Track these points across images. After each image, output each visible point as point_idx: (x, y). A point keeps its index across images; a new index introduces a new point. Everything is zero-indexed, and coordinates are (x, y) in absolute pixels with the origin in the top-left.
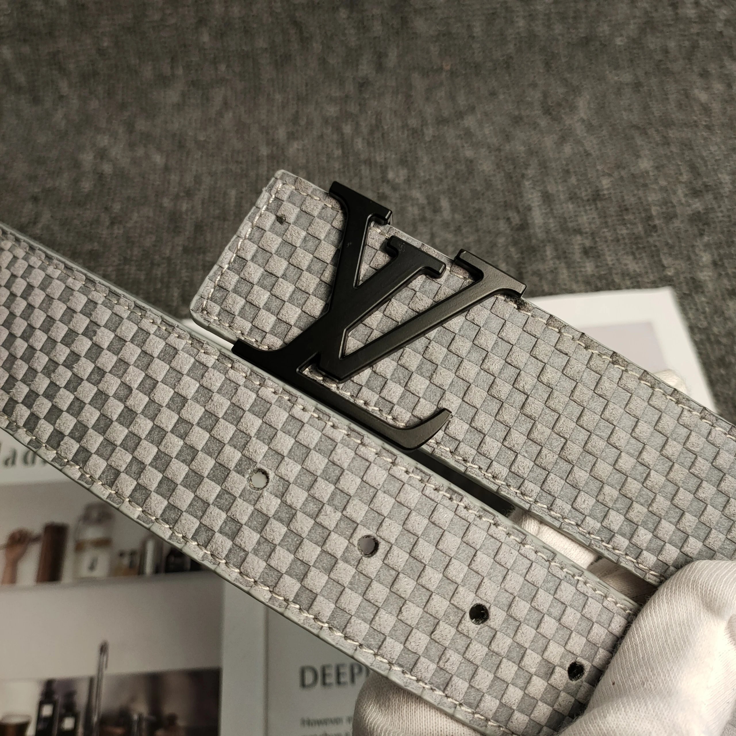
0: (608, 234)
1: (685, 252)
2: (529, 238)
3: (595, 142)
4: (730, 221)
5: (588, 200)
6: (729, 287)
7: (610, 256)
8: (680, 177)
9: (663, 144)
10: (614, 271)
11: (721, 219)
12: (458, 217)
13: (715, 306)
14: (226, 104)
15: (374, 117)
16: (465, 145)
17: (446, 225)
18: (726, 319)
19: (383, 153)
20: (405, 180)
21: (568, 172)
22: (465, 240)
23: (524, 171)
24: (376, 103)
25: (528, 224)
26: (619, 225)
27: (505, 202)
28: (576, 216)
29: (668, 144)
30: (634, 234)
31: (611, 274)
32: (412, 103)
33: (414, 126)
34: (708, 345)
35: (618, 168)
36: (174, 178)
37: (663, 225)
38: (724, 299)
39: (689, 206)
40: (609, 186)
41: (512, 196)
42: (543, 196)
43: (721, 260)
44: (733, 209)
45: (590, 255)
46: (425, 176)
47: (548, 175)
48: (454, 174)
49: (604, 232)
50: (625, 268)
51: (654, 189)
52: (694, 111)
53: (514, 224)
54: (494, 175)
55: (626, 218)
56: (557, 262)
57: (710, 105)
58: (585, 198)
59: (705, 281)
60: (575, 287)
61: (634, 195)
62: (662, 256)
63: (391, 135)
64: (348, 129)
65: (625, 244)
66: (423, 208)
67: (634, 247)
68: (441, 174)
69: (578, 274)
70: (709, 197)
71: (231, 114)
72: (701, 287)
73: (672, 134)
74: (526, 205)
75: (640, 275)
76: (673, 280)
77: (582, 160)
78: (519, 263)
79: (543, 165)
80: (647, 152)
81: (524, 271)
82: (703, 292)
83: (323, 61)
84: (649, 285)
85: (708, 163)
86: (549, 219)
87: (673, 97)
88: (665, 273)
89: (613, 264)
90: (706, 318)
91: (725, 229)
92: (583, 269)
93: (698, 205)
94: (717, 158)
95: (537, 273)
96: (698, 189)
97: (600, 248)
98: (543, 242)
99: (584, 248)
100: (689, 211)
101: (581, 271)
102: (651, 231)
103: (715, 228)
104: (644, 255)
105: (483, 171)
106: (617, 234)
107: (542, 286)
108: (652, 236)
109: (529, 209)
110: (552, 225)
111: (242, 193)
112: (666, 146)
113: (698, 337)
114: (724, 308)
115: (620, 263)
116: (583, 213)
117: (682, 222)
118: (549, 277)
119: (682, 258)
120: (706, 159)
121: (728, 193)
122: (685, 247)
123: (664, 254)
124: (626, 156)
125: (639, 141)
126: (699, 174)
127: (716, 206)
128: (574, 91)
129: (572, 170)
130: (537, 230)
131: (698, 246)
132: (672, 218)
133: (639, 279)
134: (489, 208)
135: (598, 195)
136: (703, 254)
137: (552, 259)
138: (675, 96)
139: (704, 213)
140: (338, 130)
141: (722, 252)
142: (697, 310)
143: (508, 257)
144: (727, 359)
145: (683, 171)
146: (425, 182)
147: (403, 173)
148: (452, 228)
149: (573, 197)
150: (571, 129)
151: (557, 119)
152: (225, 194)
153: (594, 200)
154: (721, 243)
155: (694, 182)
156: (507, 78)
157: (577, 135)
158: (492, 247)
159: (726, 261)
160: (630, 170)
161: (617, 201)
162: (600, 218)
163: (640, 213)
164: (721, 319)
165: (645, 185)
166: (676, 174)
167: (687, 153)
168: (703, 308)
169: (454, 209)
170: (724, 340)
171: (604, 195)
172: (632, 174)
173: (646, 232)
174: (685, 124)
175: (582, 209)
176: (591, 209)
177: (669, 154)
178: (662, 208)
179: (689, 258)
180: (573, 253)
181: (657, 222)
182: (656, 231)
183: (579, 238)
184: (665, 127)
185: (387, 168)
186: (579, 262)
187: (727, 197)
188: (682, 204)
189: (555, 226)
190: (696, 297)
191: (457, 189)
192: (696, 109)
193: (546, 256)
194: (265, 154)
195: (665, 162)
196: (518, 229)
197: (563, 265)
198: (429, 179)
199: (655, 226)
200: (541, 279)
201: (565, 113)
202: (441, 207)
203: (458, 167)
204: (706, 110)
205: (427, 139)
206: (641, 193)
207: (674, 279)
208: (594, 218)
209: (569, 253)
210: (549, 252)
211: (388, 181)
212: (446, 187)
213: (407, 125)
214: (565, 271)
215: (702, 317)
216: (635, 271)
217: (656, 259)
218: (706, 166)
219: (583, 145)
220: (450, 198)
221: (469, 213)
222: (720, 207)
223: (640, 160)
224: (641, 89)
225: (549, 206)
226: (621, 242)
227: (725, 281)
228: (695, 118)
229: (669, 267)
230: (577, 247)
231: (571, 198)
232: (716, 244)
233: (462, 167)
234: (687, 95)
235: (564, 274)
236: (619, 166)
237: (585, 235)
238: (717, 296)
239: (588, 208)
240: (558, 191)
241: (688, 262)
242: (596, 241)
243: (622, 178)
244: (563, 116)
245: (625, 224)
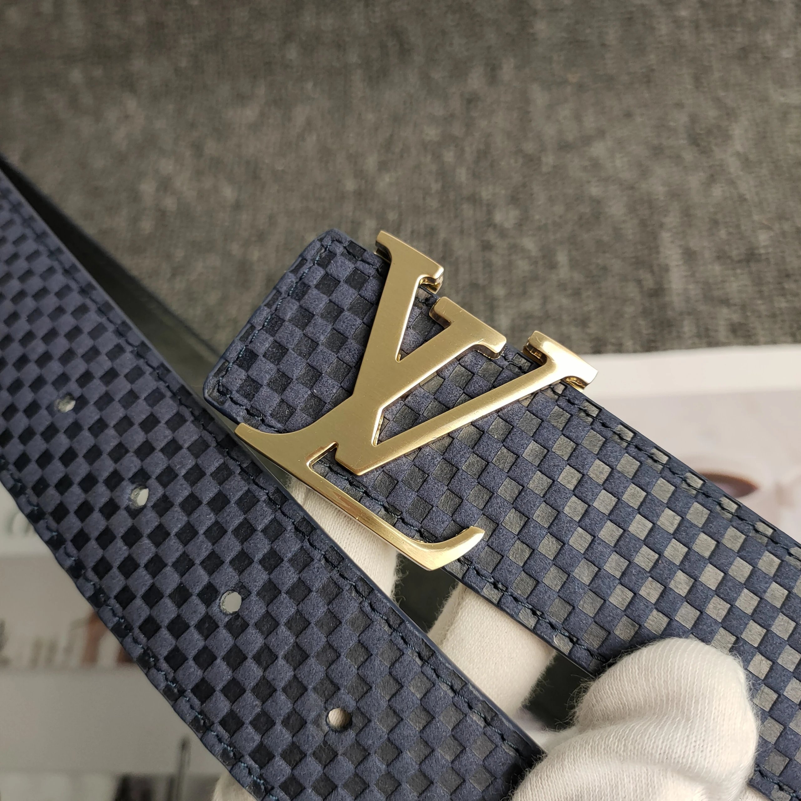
2: (663, 307)
3: (752, 183)
5: (740, 261)
12: (577, 276)
14: (309, 124)
15: (483, 141)
16: (592, 180)
17: (562, 286)
19: (490, 188)
20: (516, 224)
21: (716, 222)
22: (585, 308)
23: (663, 219)
24: (485, 122)
25: (663, 289)
26: (777, 295)
27: (637, 258)
28: (723, 282)
30: (796, 308)
32: (529, 121)
33: (531, 152)
35: (780, 220)
36: (246, 217)
40: (768, 242)
41: (646, 251)
42: (684, 254)
45: (740, 334)
46: (540, 220)
47: (691, 226)
48: (575, 218)
49: (757, 305)
53: (646, 287)
55: (786, 286)
58: (737, 258)
63: (502, 163)
64: (449, 156)
66: (536, 263)
68: (560, 218)
71: (314, 138)
74: (662, 264)
77: (735, 208)
79: (687, 213)
86: (689, 284)
97: (751, 325)
98: (681, 314)
99: (732, 324)
105: (612, 216)
106: (774, 307)
109: (666, 269)
110: (693, 293)
116: (732, 278)
124: (790, 203)
128: (728, 114)
129: (721, 221)
130: (675, 298)
134: (616, 265)
135: (752, 254)
137: (691, 337)
140: (437, 157)
143: (636, 331)
146: (539, 228)
147: (514, 214)
148: (569, 292)
149: (721, 257)
150: (723, 165)
151: (705, 152)
153: (748, 261)
156: (647, 95)
157: (729, 173)
158: (618, 319)
160: (794, 222)
161: (776, 264)
162: (753, 285)
169: (574, 264)
171: (760, 255)
172: (797, 228)
175: (731, 272)
176: (743, 274)
180: (717, 331)
183: (725, 310)
185: (494, 207)
189: (697, 294)
191: (579, 239)
193: (685, 334)
196: (650, 296)
198: (545, 225)
201: (716, 145)
202: (557, 263)
203: (581, 209)
205: (545, 170)
208: (745, 286)
209: (712, 331)
210: (688, 328)
211: (495, 226)
212: (565, 235)
213: (522, 151)
219: (737, 188)
220: (570, 251)
221: (591, 271)
225: (692, 267)
226: (779, 318)
230: (722, 322)
231: (719, 258)
233: (585, 209)
236: (781, 217)
237: (733, 308)
239: (738, 271)
240: (702, 247)
242: (747, 316)
243: (784, 234)
244: (714, 148)
245: (784, 295)
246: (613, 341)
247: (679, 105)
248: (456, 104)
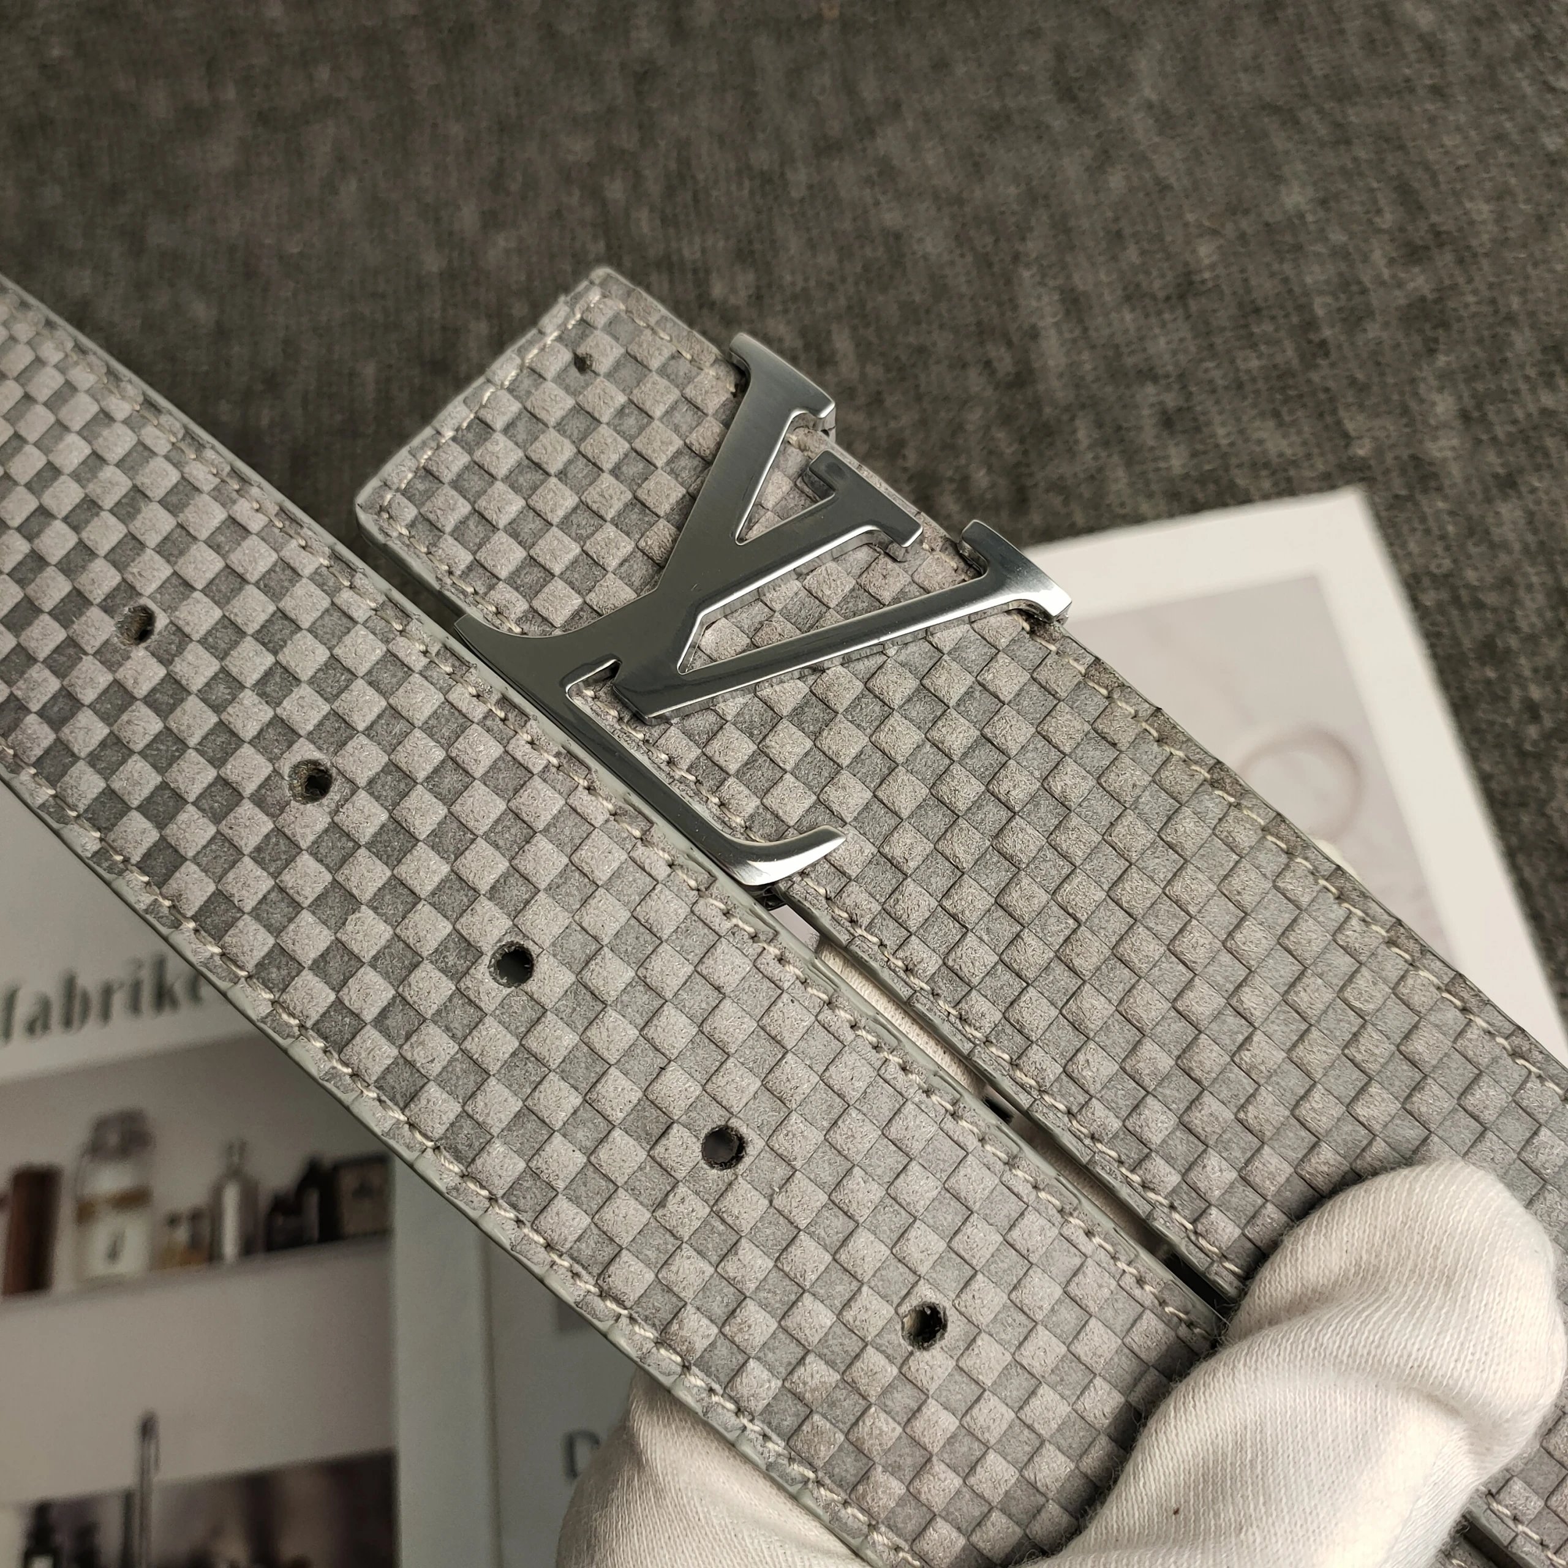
0: (1216, 374)
1: (1396, 397)
2: (1036, 404)
3: (1178, 155)
4: (1496, 312)
5: (1168, 298)
6: (1501, 471)
7: (1223, 424)
8: (1377, 220)
9: (1336, 143)
10: (1234, 461)
11: (1473, 309)
12: (874, 371)
13: (1469, 518)
15: (674, 154)
16: (882, 199)
18: (1492, 546)
19: (697, 240)
20: (750, 297)
21: (1119, 235)
22: (893, 424)
23: (1020, 248)
24: (676, 119)
25: (1031, 371)
26: (1242, 348)
27: (979, 324)
28: (1141, 339)
29: (1348, 142)
30: (1275, 366)
31: (1227, 469)
32: (758, 111)
33: (765, 168)
34: (1454, 613)
35: (1234, 214)
36: (238, 350)
37: (1342, 338)
38: (1489, 500)
39: (1400, 285)
40: (1215, 258)
41: (994, 309)
42: (1063, 301)
43: (1479, 406)
44: (1501, 284)
45: (1179, 428)
46: (793, 284)
47: (1072, 248)
48: (859, 269)
49: (1206, 371)
50: (1258, 449)
51: (1318, 254)
52: (1404, 56)
53: (1000, 374)
54: (952, 263)
55: (1256, 330)
56: (1103, 454)
57: (1439, 36)
58: (1161, 295)
59: (1445, 460)
60: (1145, 508)
61: (1272, 275)
62: (1342, 413)
63: (715, 193)
64: (616, 190)
65: (1257, 392)
67: (1278, 396)
68: (830, 273)
69: (1151, 476)
70: (1446, 258)
72: (1435, 476)
73: (1356, 116)
74: (1026, 326)
75: (1294, 463)
76: (1369, 467)
77: (1151, 204)
78: (1018, 464)
79: (1062, 227)
80: (1300, 167)
81: (1029, 482)
82: (1439, 489)
83: (549, 33)
84: (1315, 485)
85: (1441, 178)
86: (1079, 353)
87: (1353, 26)
88: (1350, 452)
89: (1232, 444)
90: (1448, 548)
91: (1486, 333)
92: (1162, 465)
93: (1421, 280)
94: (1461, 162)
95: (1059, 487)
96: (1420, 243)
97: (1199, 408)
98: (1067, 408)
99: (1164, 412)
100: (1400, 298)
101: (1158, 470)
102: (1314, 355)
103: (1462, 332)
104: (1300, 413)
105: (925, 257)
106: (1237, 370)
107: (1069, 515)
108: (1316, 366)
109: (1034, 334)
110: (1088, 367)
111: (390, 366)
112: (1342, 147)
113: (1429, 599)
114: (1490, 520)
115: (1247, 440)
116: (1157, 331)
117: (1386, 325)
118: (1086, 491)
119: (1389, 413)
120: (1437, 167)
121: (1489, 246)
122: (1396, 384)
123: (1348, 406)
124: (1251, 181)
125: (1280, 141)
126: (1421, 208)
127: (1461, 280)
128: (1125, 36)
129: (1127, 231)
130: (1055, 384)
131: (1424, 379)
132: (1360, 319)
133: (1292, 472)
134: (942, 342)
135: (1191, 283)
136: (1436, 397)
137: (1090, 447)
138: (1358, 23)
139: (1436, 301)
140: (595, 194)
141: (1480, 387)
142: (1428, 532)
143: (991, 453)
144: (1499, 643)
145: (1382, 202)
146: (795, 298)
147: (746, 280)
148: (862, 400)
149: (1133, 296)
150: (1122, 130)
151: (1091, 110)
152: (352, 374)
153: (1182, 297)
154: (1476, 367)
155: (1410, 228)
156: (972, 22)
157: (1137, 143)
158: (954, 434)
159: (1490, 410)
160: (1260, 215)
161: (1234, 293)
162: (1195, 337)
163: (1287, 316)
164: (1483, 548)
165: (1298, 248)
166: (1367, 212)
167: (1389, 158)
168: (1441, 527)
169: (864, 351)
170: (1491, 598)
171: (1203, 282)
172: (1267, 224)
173: (1302, 357)
174: (1384, 88)
175: (1153, 320)
176: (1175, 319)
177: (1350, 165)
178: (1337, 299)
179: (1405, 411)
180: (1139, 429)
181: (1327, 333)
182: (1327, 354)
183: (1150, 389)
184: (1340, 100)
185: (707, 272)
186: (1152, 449)
187: (1486, 255)
188: (1383, 283)
189: (1095, 369)
190: (1423, 500)
191: (870, 305)
192: (1408, 48)
193: (1077, 442)
194: (435, 269)
195: (1344, 187)
196: (1010, 386)
197: (1116, 458)
198: (805, 290)
199: (1323, 343)
200: (1066, 502)
201: (1108, 92)
202: (834, 353)
203: (868, 252)
204: (1432, 48)
205: (795, 194)
206: (1287, 268)
207: (1372, 462)
208: (1181, 340)
209: (1128, 429)
210: (1084, 432)
211: (713, 304)
212: (843, 302)
213: (749, 168)
214: (1121, 473)
215: (1439, 548)
216: (1281, 455)
217: (1329, 419)
218: (1436, 184)
219: (1151, 168)
220: (854, 329)
221: (897, 358)
222: (1470, 281)
223: (1283, 189)
224: (1279, 14)
225: (1080, 321)
226: (1249, 388)
227: (1491, 457)
228: (1407, 71)
229: (1360, 438)
230: (1146, 412)
231: (1128, 298)
232: (1464, 370)
233: (877, 252)
234: (1387, 19)
235: (1119, 480)
236: (1235, 209)
237: (1163, 382)
238: (1472, 494)
239: (1167, 316)
240: (1098, 284)
241: (1404, 420)
242: (1191, 393)
243: (1242, 237)
244: (1104, 100)
245: (1254, 346)
246: (950, 473)
247: (1034, 33)
248: (617, 88)
